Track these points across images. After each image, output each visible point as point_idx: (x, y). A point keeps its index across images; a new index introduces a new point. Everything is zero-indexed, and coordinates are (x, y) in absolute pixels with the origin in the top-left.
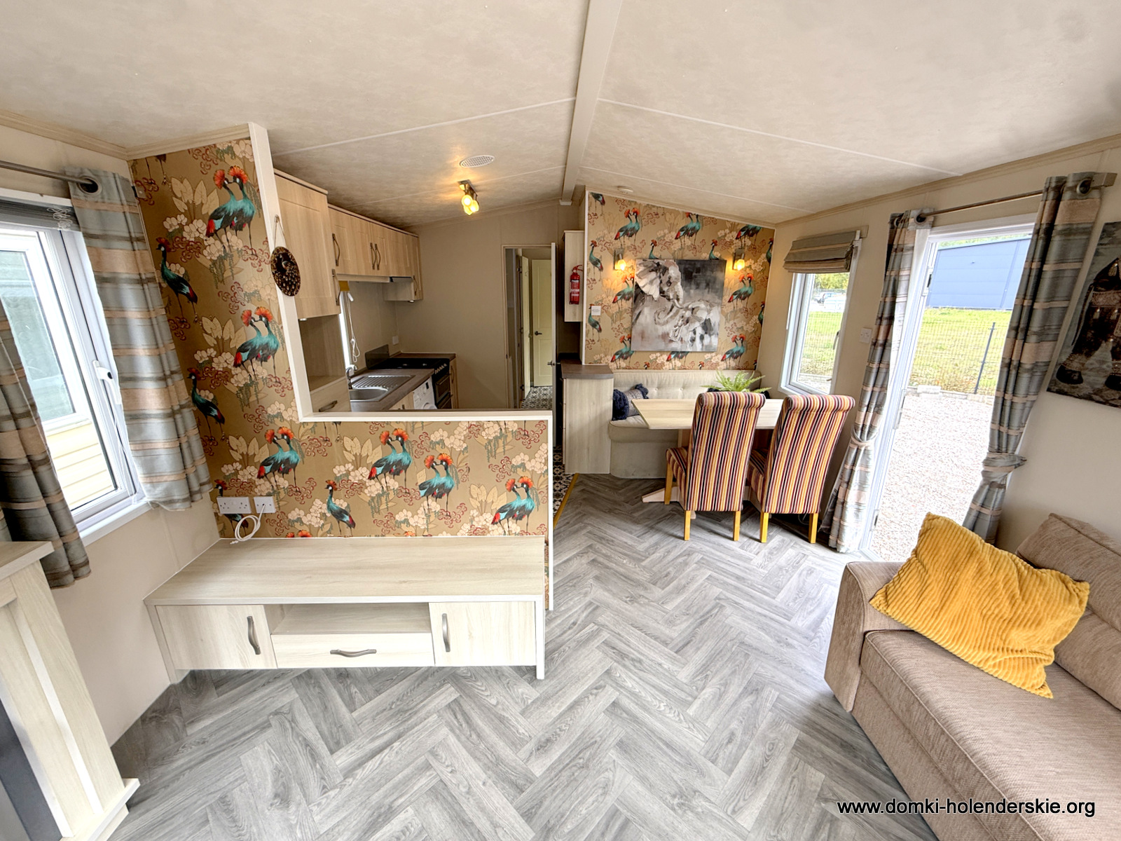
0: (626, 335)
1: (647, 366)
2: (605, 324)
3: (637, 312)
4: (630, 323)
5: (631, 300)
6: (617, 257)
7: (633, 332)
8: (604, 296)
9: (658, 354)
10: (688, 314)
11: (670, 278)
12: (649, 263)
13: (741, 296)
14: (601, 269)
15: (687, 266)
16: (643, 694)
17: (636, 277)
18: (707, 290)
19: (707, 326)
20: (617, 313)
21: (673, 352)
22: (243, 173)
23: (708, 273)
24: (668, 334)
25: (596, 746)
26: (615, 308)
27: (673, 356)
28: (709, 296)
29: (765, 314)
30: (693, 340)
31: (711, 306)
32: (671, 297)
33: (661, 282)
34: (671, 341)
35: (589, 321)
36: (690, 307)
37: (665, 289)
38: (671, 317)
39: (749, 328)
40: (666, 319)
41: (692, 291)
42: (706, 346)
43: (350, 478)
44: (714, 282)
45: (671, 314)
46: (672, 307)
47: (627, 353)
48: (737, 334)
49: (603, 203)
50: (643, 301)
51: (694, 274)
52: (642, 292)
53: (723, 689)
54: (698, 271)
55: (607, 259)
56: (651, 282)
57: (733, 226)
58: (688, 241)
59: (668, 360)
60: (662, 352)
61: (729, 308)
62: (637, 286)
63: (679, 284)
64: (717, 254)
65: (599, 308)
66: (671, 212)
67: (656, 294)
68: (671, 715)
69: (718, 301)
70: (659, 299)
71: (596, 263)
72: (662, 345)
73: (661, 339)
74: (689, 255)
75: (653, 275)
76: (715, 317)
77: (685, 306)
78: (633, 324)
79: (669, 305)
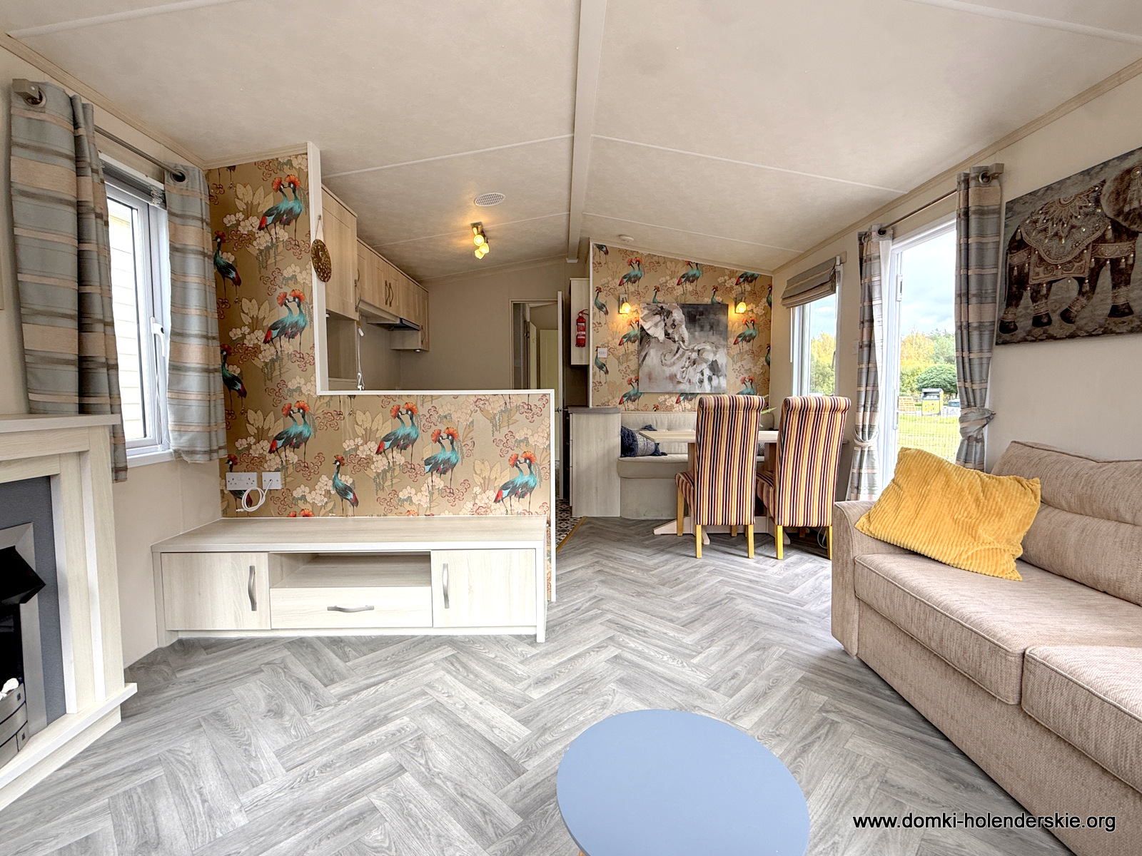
0: (633, 377)
1: (656, 408)
2: (612, 365)
3: (643, 354)
4: (637, 365)
5: (637, 343)
6: (621, 303)
7: (640, 374)
8: (610, 338)
9: (667, 396)
10: (694, 355)
11: (674, 321)
12: (653, 307)
13: (747, 338)
14: (607, 313)
15: (690, 310)
16: (646, 651)
17: (641, 320)
18: (711, 333)
19: (714, 368)
20: (623, 355)
21: (682, 394)
22: (297, 180)
23: (711, 316)
24: (676, 376)
25: (596, 681)
26: (621, 350)
27: (682, 398)
28: (714, 338)
29: (771, 356)
30: (701, 382)
31: (717, 347)
32: (676, 339)
33: (666, 325)
34: (679, 382)
35: (596, 363)
36: (696, 348)
37: (670, 331)
38: (678, 359)
39: (757, 370)
40: (672, 361)
41: (697, 333)
42: (715, 388)
43: (359, 453)
44: (718, 325)
45: (678, 355)
46: (678, 349)
47: (636, 394)
48: (746, 376)
49: (607, 253)
50: (649, 343)
51: (698, 317)
52: (647, 334)
53: (729, 647)
54: (701, 314)
55: (612, 305)
56: (656, 325)
57: (732, 274)
58: (689, 287)
59: (677, 403)
60: (670, 393)
61: (735, 350)
62: (642, 329)
63: (683, 326)
64: (718, 299)
65: (605, 350)
66: (672, 260)
67: (662, 337)
68: (675, 663)
69: (723, 342)
70: (664, 341)
71: (601, 307)
72: (670, 387)
73: (668, 381)
74: (692, 300)
75: (658, 318)
76: (722, 358)
77: (691, 347)
78: (640, 366)
79: (675, 347)
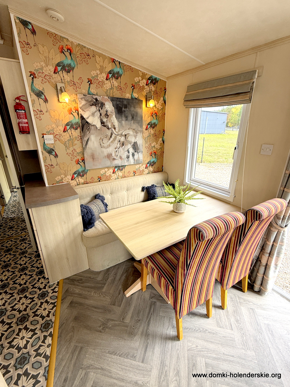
0: (79, 158)
1: (100, 179)
2: (60, 149)
3: (86, 139)
4: (81, 148)
5: (79, 129)
6: (59, 91)
7: (85, 155)
8: (54, 126)
9: (106, 170)
10: (123, 139)
11: (107, 111)
12: (89, 98)
13: (152, 126)
14: (46, 101)
15: (118, 103)
17: (80, 110)
18: (133, 122)
19: (135, 147)
20: (69, 140)
21: (116, 167)
23: (132, 109)
24: (111, 154)
26: (66, 136)
27: (116, 169)
28: (135, 126)
30: (128, 157)
31: (137, 133)
32: (110, 127)
33: (101, 115)
34: (114, 159)
35: (45, 149)
36: (123, 134)
37: (105, 120)
38: (112, 142)
39: (158, 146)
40: (108, 143)
41: (123, 122)
42: (136, 160)
44: (137, 116)
45: (112, 139)
46: (112, 134)
47: (83, 171)
48: (152, 150)
49: (33, 32)
50: (89, 130)
51: (123, 109)
52: (87, 122)
54: (126, 107)
55: (50, 93)
56: (93, 114)
57: (144, 75)
58: (115, 83)
59: (113, 173)
60: (108, 168)
61: (146, 133)
62: (82, 118)
63: (114, 116)
64: (135, 95)
65: (51, 136)
66: (100, 55)
67: (99, 125)
69: (140, 129)
70: (101, 128)
71: (39, 94)
72: (108, 163)
73: (107, 159)
74: (118, 94)
75: (94, 108)
76: (140, 141)
77: (120, 133)
78: (84, 149)
79: (109, 133)
